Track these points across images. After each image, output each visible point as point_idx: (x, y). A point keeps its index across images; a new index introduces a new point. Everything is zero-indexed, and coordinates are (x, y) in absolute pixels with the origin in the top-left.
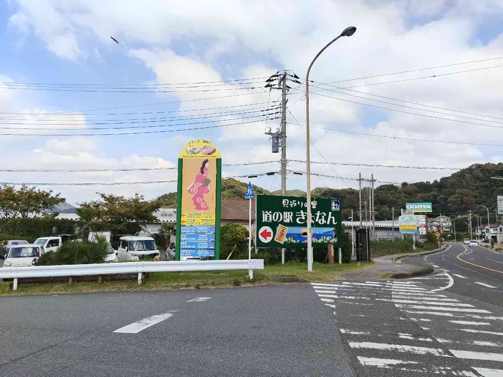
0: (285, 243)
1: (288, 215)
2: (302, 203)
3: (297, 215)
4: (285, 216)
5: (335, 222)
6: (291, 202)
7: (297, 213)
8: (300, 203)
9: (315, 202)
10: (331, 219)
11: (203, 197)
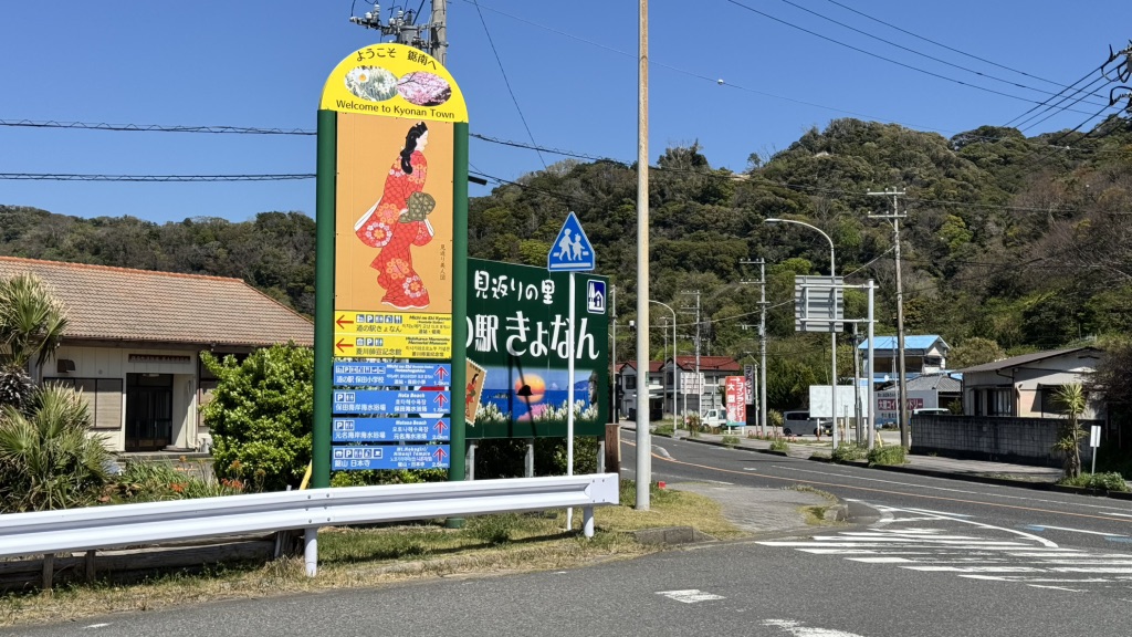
0: (478, 421)
1: (486, 326)
2: (521, 284)
3: (508, 328)
4: (480, 331)
5: (595, 353)
6: (495, 281)
7: (508, 319)
8: (517, 286)
9: (550, 284)
10: (587, 341)
11: (408, 259)
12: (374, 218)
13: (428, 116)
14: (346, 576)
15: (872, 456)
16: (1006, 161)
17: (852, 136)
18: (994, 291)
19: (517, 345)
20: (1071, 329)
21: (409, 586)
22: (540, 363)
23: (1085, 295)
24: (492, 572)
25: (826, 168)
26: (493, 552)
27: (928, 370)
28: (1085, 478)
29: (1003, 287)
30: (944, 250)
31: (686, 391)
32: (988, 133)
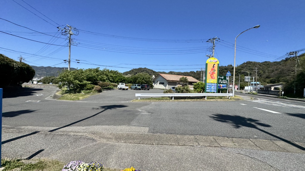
11: (213, 75)
12: (210, 72)
13: (215, 63)
14: (209, 100)
15: (253, 93)
16: (268, 65)
17: (249, 63)
18: (266, 78)
19: (220, 82)
20: (277, 82)
21: (213, 101)
22: (222, 84)
23: (279, 78)
24: (221, 101)
25: (246, 66)
26: (221, 99)
27: (258, 85)
28: (281, 97)
29: (267, 77)
30: (260, 74)
31: (230, 87)
32: (266, 62)
